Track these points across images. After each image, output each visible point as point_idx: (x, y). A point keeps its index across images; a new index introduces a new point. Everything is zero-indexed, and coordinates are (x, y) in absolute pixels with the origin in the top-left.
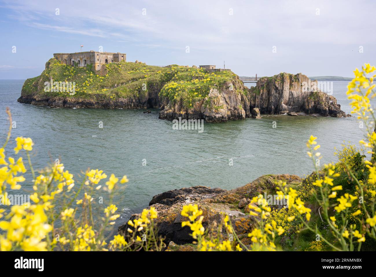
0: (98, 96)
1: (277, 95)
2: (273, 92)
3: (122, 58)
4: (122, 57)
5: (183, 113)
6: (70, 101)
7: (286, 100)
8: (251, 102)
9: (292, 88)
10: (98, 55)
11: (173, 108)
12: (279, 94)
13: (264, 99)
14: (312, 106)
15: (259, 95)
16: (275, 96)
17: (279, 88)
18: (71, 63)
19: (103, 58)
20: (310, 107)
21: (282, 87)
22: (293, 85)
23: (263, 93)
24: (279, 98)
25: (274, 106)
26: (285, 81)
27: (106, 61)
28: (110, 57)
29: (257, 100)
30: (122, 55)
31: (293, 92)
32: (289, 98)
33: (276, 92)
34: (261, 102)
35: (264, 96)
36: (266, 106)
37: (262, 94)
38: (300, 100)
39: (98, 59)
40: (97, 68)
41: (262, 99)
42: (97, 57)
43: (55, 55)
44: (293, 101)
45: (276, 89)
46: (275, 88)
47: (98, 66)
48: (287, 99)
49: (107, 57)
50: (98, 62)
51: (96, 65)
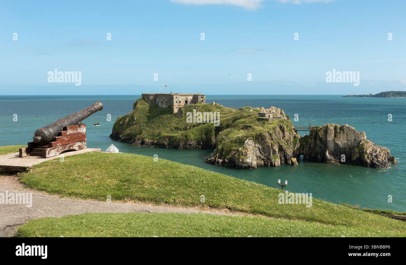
0: (170, 138)
1: (322, 145)
2: (318, 142)
3: (202, 99)
4: (202, 97)
5: (220, 161)
6: (147, 141)
7: (331, 150)
8: (300, 151)
9: (336, 138)
10: (176, 97)
11: (215, 156)
12: (324, 144)
13: (312, 148)
14: (357, 157)
15: (308, 145)
16: (320, 146)
17: (323, 139)
18: (156, 103)
19: (182, 99)
20: (355, 159)
21: (326, 138)
22: (337, 136)
23: (311, 142)
24: (324, 148)
25: (320, 155)
26: (329, 132)
27: (186, 102)
28: (190, 98)
29: (305, 149)
30: (202, 96)
31: (338, 143)
32: (335, 149)
33: (321, 142)
34: (309, 151)
35: (312, 146)
36: (314, 155)
37: (310, 144)
38: (347, 151)
39: (177, 102)
40: (176, 111)
41: (310, 148)
42: (175, 100)
43: (143, 95)
44: (340, 152)
45: (321, 139)
46: (319, 138)
47: (177, 108)
48: (333, 150)
49: (187, 98)
50: (176, 104)
51: (175, 107)
